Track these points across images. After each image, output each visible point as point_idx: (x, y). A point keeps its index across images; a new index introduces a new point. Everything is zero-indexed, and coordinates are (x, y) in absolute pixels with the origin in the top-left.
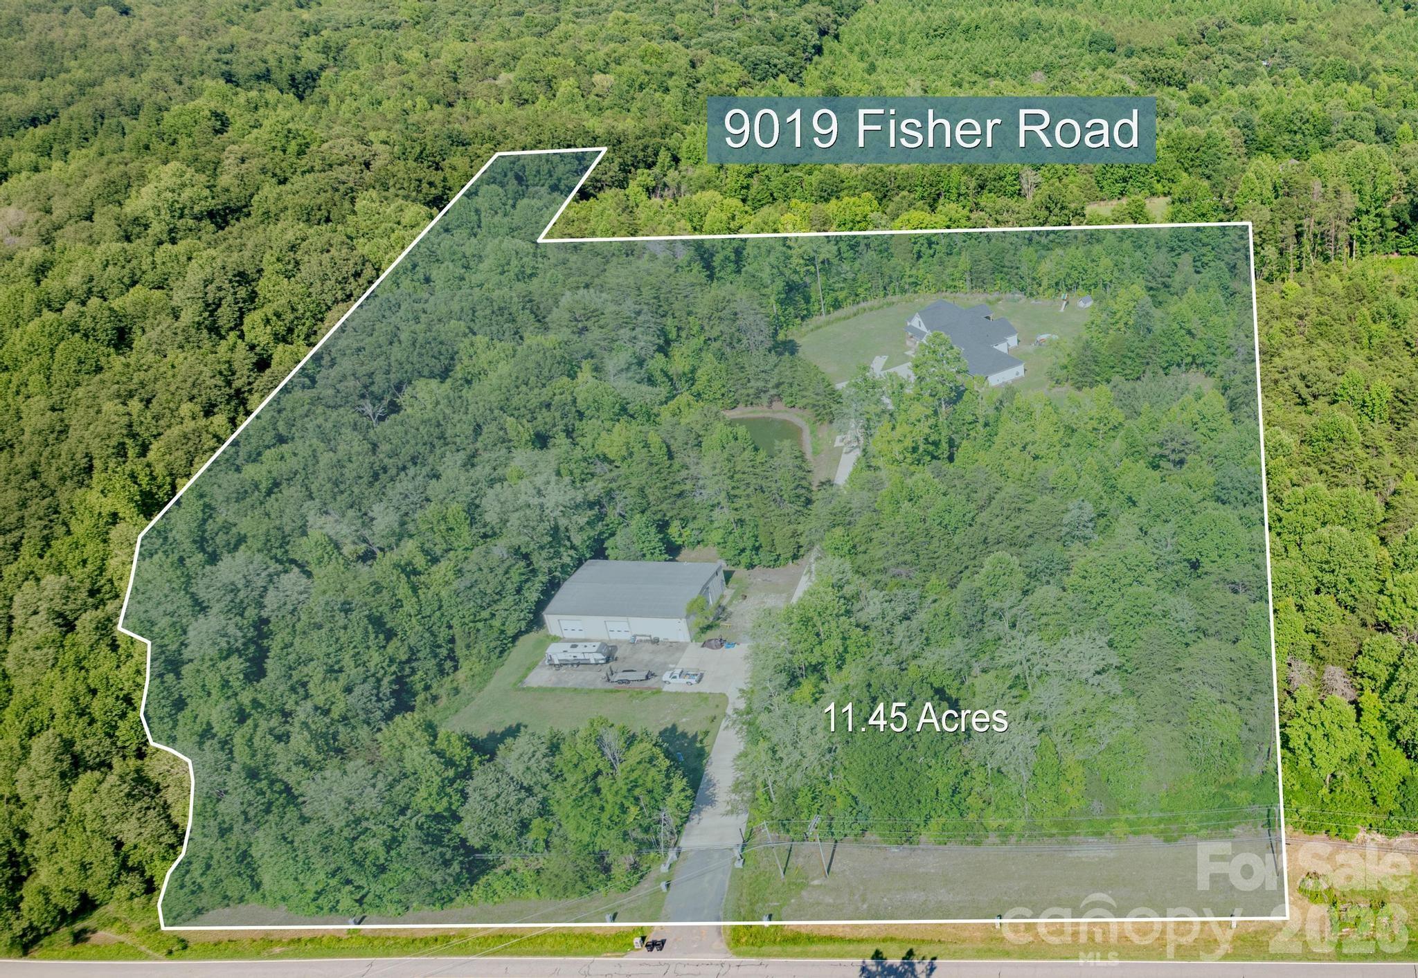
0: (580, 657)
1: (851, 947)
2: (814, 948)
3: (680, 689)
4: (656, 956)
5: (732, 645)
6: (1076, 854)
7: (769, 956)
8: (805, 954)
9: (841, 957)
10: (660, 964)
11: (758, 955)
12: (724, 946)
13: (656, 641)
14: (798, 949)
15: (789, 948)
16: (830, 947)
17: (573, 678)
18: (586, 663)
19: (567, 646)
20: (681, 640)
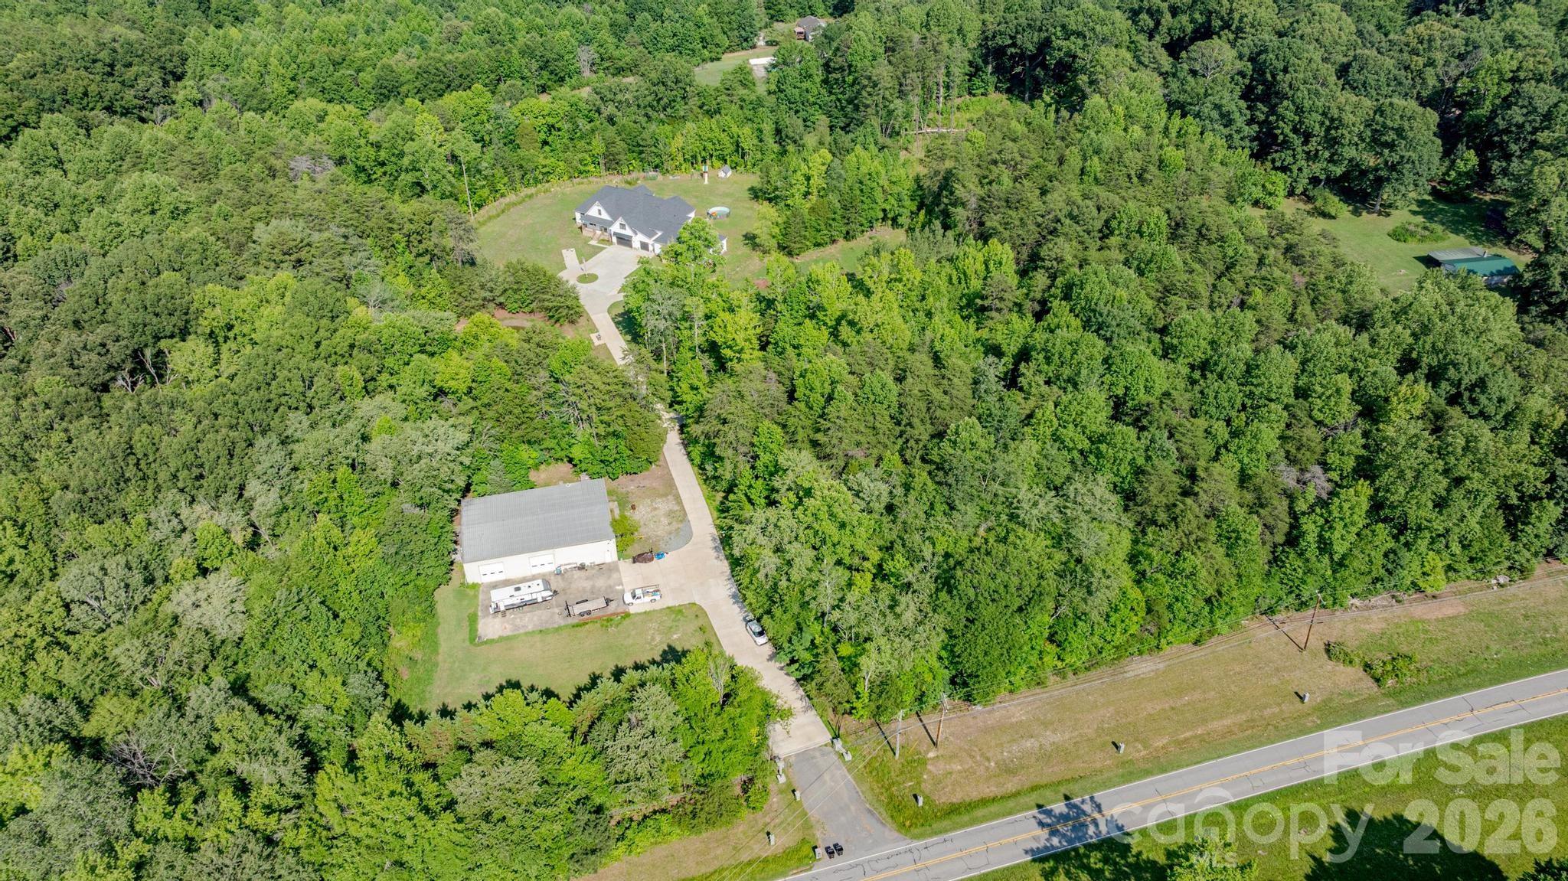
0: (527, 598)
1: (1011, 804)
2: (980, 813)
3: (648, 608)
4: (839, 862)
5: (660, 555)
6: (1131, 674)
7: (946, 831)
8: (974, 822)
9: (1010, 814)
10: (852, 867)
11: (936, 833)
12: (896, 834)
13: (582, 567)
14: (966, 818)
15: (956, 818)
16: (994, 808)
17: (529, 620)
18: (534, 603)
19: (510, 590)
20: (608, 560)
